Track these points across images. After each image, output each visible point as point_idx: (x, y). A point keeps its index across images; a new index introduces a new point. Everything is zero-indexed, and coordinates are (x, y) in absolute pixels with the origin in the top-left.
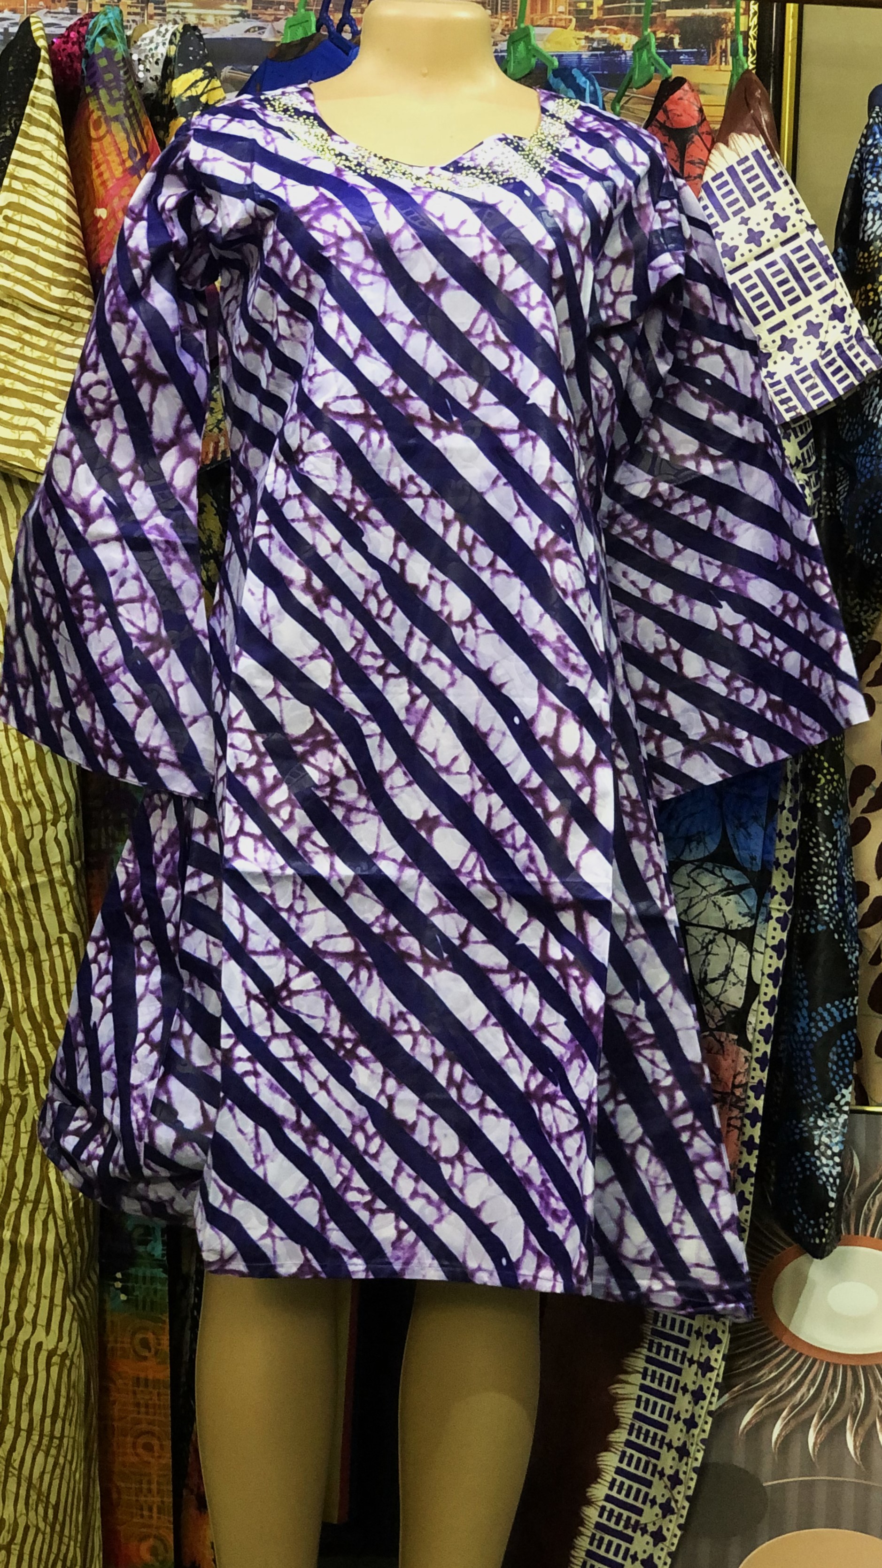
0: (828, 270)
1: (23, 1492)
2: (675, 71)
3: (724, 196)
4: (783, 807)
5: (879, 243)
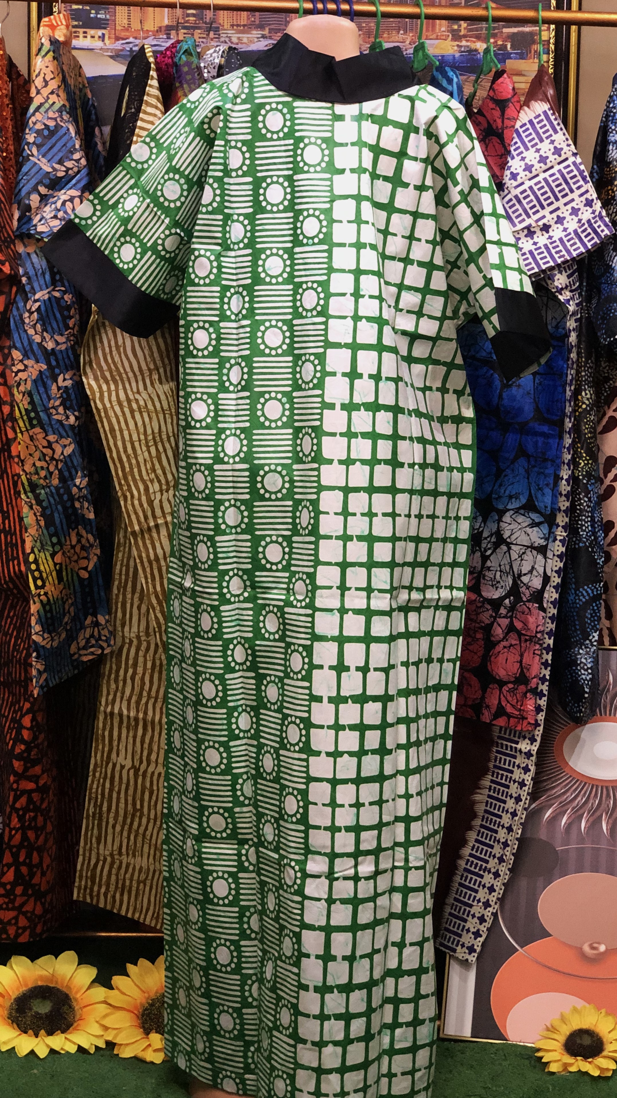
0: (584, 178)
1: (152, 852)
2: (503, 65)
3: (527, 136)
4: (562, 479)
5: (615, 163)
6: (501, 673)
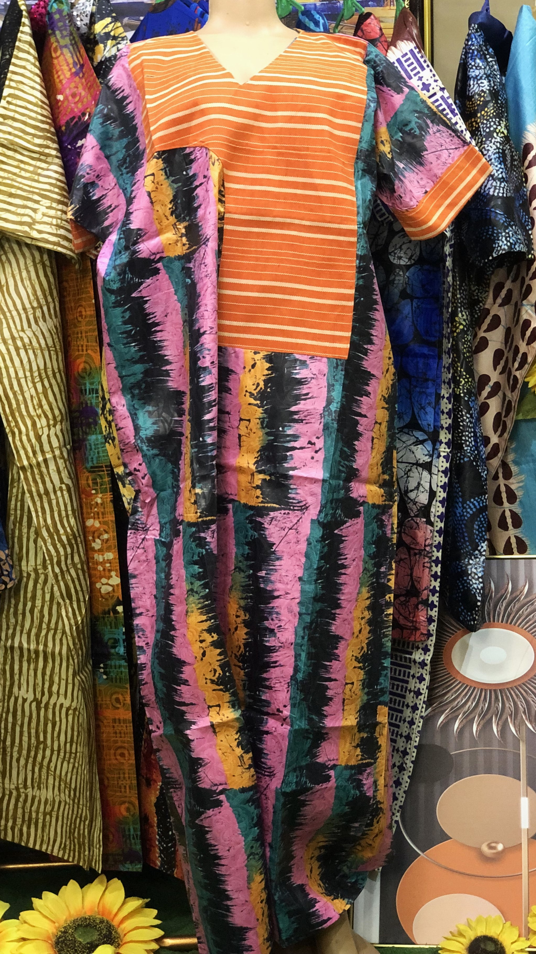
0: (453, 111)
1: (57, 784)
2: (366, 10)
4: (443, 397)
5: (477, 97)
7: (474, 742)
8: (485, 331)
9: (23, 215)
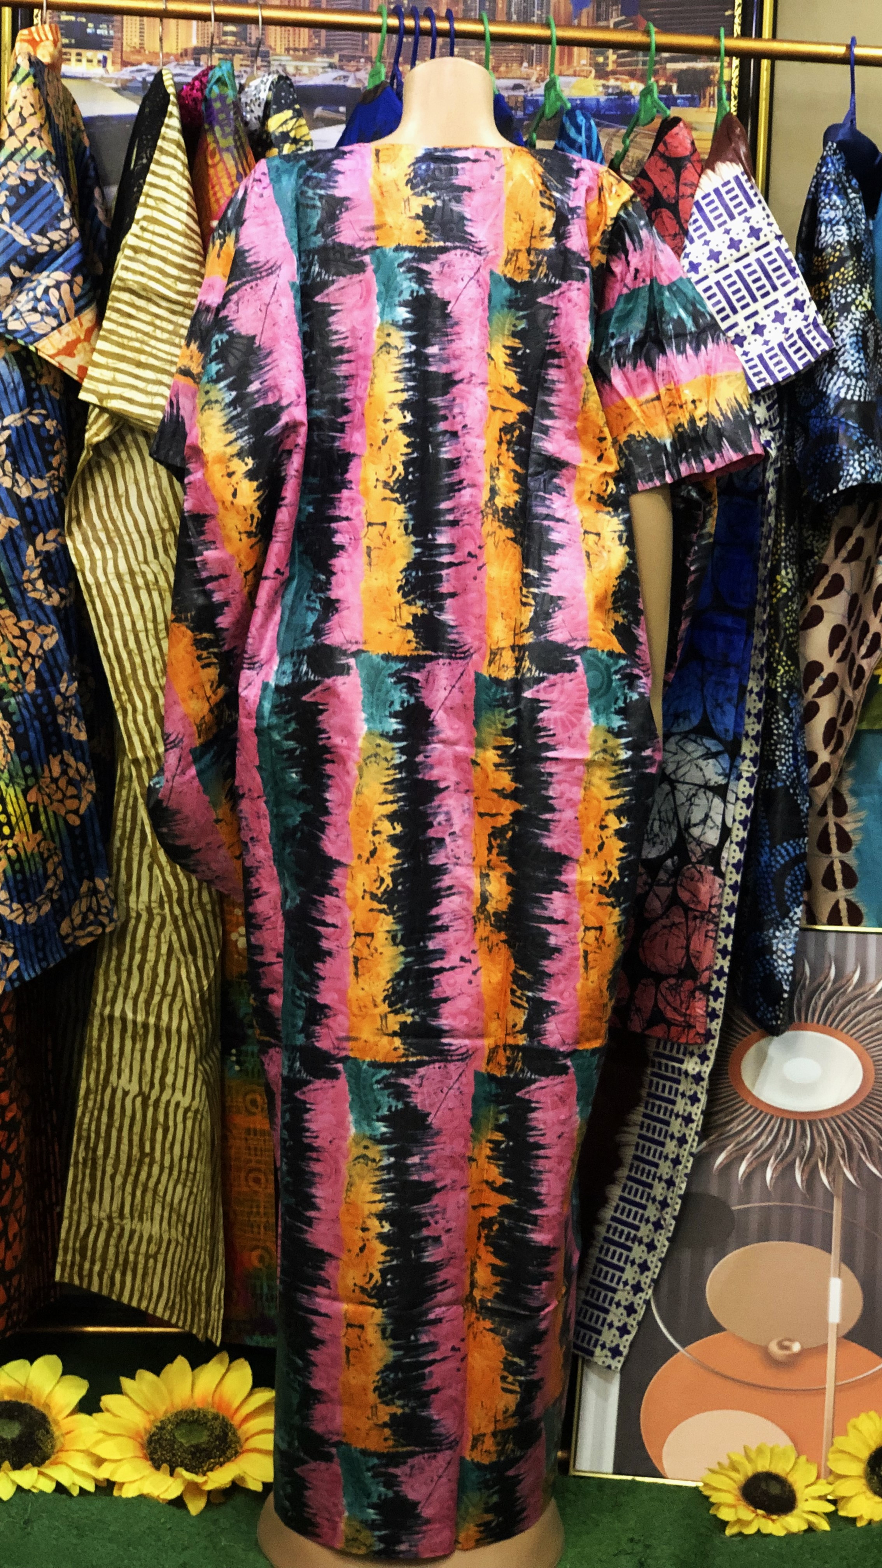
0: (792, 271)
1: (166, 1214)
2: (673, 112)
3: (712, 211)
4: (751, 692)
5: (829, 250)
6: (660, 964)
7: (766, 1194)
8: (820, 598)
9: (156, 394)
